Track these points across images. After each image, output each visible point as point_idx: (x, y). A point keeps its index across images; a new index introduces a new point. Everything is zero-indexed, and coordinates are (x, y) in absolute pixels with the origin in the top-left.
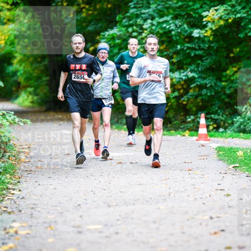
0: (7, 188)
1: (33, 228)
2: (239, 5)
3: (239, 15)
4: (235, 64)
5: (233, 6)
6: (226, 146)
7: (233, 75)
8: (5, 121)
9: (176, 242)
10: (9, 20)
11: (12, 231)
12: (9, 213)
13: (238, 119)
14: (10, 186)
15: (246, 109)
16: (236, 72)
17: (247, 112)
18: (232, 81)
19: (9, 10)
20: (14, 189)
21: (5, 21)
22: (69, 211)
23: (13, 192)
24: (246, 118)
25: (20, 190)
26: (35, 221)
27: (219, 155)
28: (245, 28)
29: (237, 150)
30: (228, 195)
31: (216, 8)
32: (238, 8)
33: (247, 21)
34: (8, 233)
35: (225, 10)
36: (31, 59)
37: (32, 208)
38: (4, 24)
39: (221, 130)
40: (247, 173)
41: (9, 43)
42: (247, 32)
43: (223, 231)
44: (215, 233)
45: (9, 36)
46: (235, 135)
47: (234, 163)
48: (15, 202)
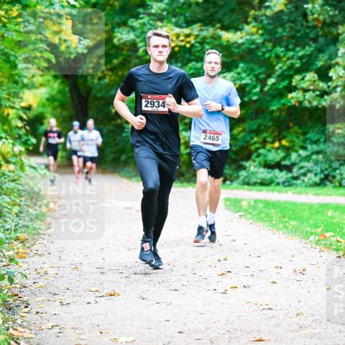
0: (39, 234)
1: (61, 269)
2: (245, 72)
3: (244, 82)
4: (240, 124)
5: (239, 74)
6: (232, 197)
7: (239, 134)
8: (37, 173)
9: (188, 282)
10: (41, 85)
11: (42, 272)
12: (40, 255)
13: (243, 173)
14: (41, 232)
15: (250, 165)
16: (241, 132)
17: (250, 167)
18: (238, 140)
19: (41, 76)
20: (44, 235)
21: (37, 85)
22: (93, 254)
23: (43, 237)
24: (250, 173)
25: (50, 236)
26: (63, 263)
27: (226, 205)
28: (249, 93)
29: (242, 200)
30: (234, 240)
31: (225, 75)
32: (244, 75)
33: (251, 87)
34: (38, 273)
35: (232, 77)
36: (61, 119)
37: (60, 251)
38: (37, 88)
39: (228, 183)
40: (251, 221)
41: (41, 105)
42: (251, 96)
43: (229, 272)
44: (223, 274)
45: (41, 99)
46: (240, 187)
47: (239, 212)
48: (45, 246)
